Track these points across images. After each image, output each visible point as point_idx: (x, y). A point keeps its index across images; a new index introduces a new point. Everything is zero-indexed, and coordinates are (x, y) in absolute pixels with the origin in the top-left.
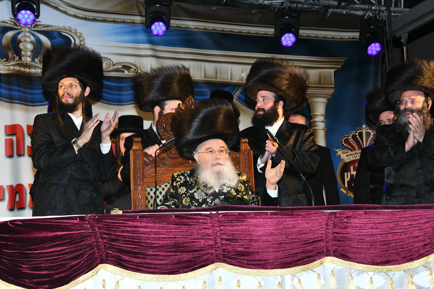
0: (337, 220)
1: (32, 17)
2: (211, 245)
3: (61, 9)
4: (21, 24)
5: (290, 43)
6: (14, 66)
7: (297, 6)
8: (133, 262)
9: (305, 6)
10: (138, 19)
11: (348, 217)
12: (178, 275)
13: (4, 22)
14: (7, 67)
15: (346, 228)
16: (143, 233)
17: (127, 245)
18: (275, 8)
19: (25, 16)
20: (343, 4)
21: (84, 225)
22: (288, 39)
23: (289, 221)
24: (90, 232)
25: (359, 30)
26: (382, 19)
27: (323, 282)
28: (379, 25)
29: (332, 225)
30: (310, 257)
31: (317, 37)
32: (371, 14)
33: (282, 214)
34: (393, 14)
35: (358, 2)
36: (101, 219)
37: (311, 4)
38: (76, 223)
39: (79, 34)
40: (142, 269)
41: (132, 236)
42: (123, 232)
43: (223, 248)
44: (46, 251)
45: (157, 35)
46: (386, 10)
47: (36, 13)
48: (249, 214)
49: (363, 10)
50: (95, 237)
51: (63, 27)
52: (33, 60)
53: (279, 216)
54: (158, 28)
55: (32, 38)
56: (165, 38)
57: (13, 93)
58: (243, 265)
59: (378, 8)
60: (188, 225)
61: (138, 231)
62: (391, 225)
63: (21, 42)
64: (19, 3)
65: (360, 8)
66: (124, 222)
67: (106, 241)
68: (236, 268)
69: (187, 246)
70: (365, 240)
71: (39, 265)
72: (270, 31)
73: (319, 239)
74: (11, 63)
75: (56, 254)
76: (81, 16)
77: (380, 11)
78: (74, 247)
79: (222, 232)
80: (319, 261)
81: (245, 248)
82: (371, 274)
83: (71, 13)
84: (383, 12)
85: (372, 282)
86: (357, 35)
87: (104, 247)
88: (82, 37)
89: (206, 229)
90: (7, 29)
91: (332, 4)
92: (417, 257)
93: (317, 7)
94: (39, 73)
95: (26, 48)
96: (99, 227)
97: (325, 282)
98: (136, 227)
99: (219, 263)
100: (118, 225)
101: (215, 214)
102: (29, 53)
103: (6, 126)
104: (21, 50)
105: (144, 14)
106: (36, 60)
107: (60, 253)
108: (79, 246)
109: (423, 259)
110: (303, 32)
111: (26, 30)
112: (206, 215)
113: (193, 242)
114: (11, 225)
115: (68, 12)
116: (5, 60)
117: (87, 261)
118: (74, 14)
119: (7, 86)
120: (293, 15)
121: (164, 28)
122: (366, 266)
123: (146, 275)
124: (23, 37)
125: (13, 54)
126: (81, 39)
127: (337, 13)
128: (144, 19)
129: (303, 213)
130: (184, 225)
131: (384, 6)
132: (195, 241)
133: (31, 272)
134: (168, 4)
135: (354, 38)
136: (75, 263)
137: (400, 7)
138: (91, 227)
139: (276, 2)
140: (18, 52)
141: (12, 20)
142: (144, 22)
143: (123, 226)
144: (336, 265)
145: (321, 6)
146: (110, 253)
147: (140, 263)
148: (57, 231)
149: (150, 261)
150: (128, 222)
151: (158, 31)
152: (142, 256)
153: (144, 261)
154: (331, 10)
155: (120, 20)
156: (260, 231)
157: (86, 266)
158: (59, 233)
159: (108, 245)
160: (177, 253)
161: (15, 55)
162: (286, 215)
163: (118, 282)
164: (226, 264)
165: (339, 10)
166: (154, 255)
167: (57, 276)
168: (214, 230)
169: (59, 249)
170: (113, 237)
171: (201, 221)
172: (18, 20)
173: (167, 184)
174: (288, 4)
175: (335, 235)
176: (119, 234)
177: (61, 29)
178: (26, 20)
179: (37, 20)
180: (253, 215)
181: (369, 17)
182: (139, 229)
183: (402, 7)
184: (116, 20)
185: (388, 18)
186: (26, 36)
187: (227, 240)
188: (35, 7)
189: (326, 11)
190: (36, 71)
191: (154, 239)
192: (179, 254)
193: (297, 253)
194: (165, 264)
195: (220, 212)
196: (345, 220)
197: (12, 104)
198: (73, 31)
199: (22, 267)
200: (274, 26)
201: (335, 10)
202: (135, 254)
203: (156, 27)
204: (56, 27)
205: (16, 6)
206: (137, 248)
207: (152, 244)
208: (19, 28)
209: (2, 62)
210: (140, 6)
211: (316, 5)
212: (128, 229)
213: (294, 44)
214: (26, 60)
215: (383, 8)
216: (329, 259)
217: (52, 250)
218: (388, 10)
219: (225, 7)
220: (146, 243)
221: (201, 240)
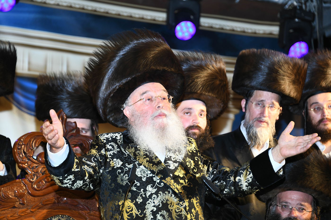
5: (187, 36)
25: (278, 23)
26: (310, 11)
28: (306, 18)
32: (295, 3)
72: (160, 16)
110: (205, 22)
135: (271, 34)
181: (292, 6)
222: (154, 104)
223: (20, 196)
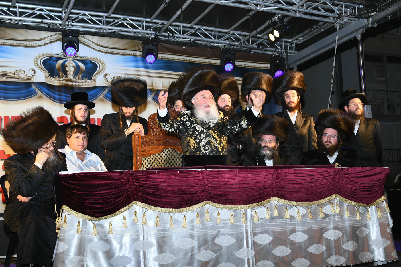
0: (279, 175)
1: (74, 51)
2: (202, 190)
3: (92, 46)
4: (67, 56)
5: (230, 70)
6: (63, 81)
7: (234, 47)
8: (154, 200)
9: (238, 48)
10: (138, 53)
11: (285, 173)
12: (182, 209)
13: (57, 54)
14: (58, 82)
15: (284, 179)
16: (159, 182)
17: (150, 190)
18: (221, 48)
19: (71, 50)
20: (261, 47)
21: (123, 177)
22: (228, 67)
23: (250, 175)
24: (127, 181)
25: (270, 63)
26: (283, 57)
27: (270, 213)
28: (281, 60)
29: (275, 178)
30: (262, 197)
31: (246, 66)
32: (276, 54)
33: (245, 171)
34: (289, 54)
35: (269, 47)
36: (134, 173)
37: (242, 47)
38: (118, 176)
39: (102, 62)
40: (159, 205)
41: (153, 184)
42: (148, 181)
43: (209, 192)
44: (100, 193)
45: (150, 63)
46: (285, 52)
47: (77, 49)
48: (225, 171)
49: (272, 51)
50: (130, 184)
51: (92, 58)
52: (74, 77)
53: (244, 172)
54: (150, 59)
55: (74, 64)
56: (154, 65)
57: (62, 97)
58: (222, 203)
59: (280, 50)
60: (187, 177)
61: (156, 181)
62: (310, 177)
63: (67, 66)
64: (67, 43)
65: (270, 50)
66: (148, 175)
67: (136, 187)
68: (217, 204)
69: (187, 191)
70: (295, 187)
71: (95, 201)
72: (218, 62)
73: (268, 186)
74: (61, 79)
75: (106, 194)
76: (103, 51)
77: (282, 52)
78: (118, 191)
79: (209, 182)
80: (267, 200)
81: (223, 192)
82: (298, 207)
83: (97, 49)
84: (284, 53)
85: (299, 212)
86: (268, 66)
87: (136, 190)
88: (104, 63)
89: (199, 180)
90: (59, 59)
91: (254, 47)
92: (325, 197)
93: (245, 48)
94: (77, 85)
95: (70, 70)
96: (132, 178)
97: (271, 213)
98: (155, 178)
99: (207, 201)
100: (144, 177)
101: (204, 171)
102: (72, 73)
103: (57, 117)
104: (67, 71)
105: (142, 50)
106: (76, 77)
107: (108, 194)
108: (120, 190)
109: (328, 197)
110: (238, 63)
111: (70, 59)
112: (198, 171)
113: (191, 188)
114: (78, 176)
115: (95, 48)
116: (57, 77)
117: (125, 199)
118: (99, 50)
119: (58, 93)
120: (231, 52)
121: (154, 59)
122: (295, 202)
123: (161, 208)
124: (68, 63)
125: (62, 74)
126: (103, 64)
127: (257, 52)
128: (142, 53)
129: (258, 170)
130: (185, 177)
131: (284, 49)
132: (192, 187)
133: (91, 206)
134: (156, 44)
135: (267, 68)
136: (118, 200)
137: (293, 50)
138: (127, 178)
139: (221, 45)
140: (65, 72)
141: (62, 53)
142: (142, 55)
143: (147, 178)
144: (277, 202)
145: (247, 48)
146: (140, 195)
147: (158, 201)
148: (106, 180)
149: (164, 200)
150: (150, 176)
151: (150, 60)
152: (159, 197)
153: (160, 200)
154: (253, 51)
155: (127, 54)
156: (232, 181)
157: (124, 203)
158: (107, 182)
159: (138, 190)
160: (181, 195)
161: (63, 74)
162: (248, 171)
163: (144, 213)
164: (211, 202)
165: (258, 51)
166: (167, 196)
167: (106, 208)
168: (204, 181)
169: (108, 191)
170: (141, 185)
171: (196, 175)
172: (66, 53)
173: (154, 156)
174: (229, 46)
175: (277, 184)
176: (144, 182)
177: (91, 58)
178: (71, 53)
179: (77, 53)
180: (227, 172)
181: (275, 55)
182: (158, 180)
183: (294, 50)
184: (125, 53)
185: (286, 56)
186: (70, 63)
187: (212, 187)
188: (76, 45)
189: (251, 51)
190: (76, 84)
191: (167, 186)
192: (182, 196)
193: (255, 195)
194: (173, 202)
195: (207, 170)
196: (284, 175)
197: (61, 104)
198: (99, 60)
199: (85, 202)
200: (220, 59)
201: (256, 51)
202: (155, 196)
203: (149, 58)
204: (88, 57)
205: (65, 45)
206: (156, 192)
207: (165, 189)
208: (66, 58)
209: (55, 79)
210: (139, 45)
211: (245, 47)
212: (150, 179)
213: (232, 70)
214: (70, 77)
215: (283, 51)
216: (274, 198)
217: (104, 192)
218: (286, 51)
219: (191, 47)
220: (162, 188)
221: (196, 187)
222: (206, 100)
223: (152, 140)
